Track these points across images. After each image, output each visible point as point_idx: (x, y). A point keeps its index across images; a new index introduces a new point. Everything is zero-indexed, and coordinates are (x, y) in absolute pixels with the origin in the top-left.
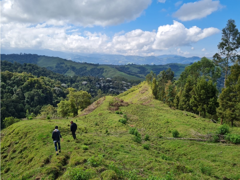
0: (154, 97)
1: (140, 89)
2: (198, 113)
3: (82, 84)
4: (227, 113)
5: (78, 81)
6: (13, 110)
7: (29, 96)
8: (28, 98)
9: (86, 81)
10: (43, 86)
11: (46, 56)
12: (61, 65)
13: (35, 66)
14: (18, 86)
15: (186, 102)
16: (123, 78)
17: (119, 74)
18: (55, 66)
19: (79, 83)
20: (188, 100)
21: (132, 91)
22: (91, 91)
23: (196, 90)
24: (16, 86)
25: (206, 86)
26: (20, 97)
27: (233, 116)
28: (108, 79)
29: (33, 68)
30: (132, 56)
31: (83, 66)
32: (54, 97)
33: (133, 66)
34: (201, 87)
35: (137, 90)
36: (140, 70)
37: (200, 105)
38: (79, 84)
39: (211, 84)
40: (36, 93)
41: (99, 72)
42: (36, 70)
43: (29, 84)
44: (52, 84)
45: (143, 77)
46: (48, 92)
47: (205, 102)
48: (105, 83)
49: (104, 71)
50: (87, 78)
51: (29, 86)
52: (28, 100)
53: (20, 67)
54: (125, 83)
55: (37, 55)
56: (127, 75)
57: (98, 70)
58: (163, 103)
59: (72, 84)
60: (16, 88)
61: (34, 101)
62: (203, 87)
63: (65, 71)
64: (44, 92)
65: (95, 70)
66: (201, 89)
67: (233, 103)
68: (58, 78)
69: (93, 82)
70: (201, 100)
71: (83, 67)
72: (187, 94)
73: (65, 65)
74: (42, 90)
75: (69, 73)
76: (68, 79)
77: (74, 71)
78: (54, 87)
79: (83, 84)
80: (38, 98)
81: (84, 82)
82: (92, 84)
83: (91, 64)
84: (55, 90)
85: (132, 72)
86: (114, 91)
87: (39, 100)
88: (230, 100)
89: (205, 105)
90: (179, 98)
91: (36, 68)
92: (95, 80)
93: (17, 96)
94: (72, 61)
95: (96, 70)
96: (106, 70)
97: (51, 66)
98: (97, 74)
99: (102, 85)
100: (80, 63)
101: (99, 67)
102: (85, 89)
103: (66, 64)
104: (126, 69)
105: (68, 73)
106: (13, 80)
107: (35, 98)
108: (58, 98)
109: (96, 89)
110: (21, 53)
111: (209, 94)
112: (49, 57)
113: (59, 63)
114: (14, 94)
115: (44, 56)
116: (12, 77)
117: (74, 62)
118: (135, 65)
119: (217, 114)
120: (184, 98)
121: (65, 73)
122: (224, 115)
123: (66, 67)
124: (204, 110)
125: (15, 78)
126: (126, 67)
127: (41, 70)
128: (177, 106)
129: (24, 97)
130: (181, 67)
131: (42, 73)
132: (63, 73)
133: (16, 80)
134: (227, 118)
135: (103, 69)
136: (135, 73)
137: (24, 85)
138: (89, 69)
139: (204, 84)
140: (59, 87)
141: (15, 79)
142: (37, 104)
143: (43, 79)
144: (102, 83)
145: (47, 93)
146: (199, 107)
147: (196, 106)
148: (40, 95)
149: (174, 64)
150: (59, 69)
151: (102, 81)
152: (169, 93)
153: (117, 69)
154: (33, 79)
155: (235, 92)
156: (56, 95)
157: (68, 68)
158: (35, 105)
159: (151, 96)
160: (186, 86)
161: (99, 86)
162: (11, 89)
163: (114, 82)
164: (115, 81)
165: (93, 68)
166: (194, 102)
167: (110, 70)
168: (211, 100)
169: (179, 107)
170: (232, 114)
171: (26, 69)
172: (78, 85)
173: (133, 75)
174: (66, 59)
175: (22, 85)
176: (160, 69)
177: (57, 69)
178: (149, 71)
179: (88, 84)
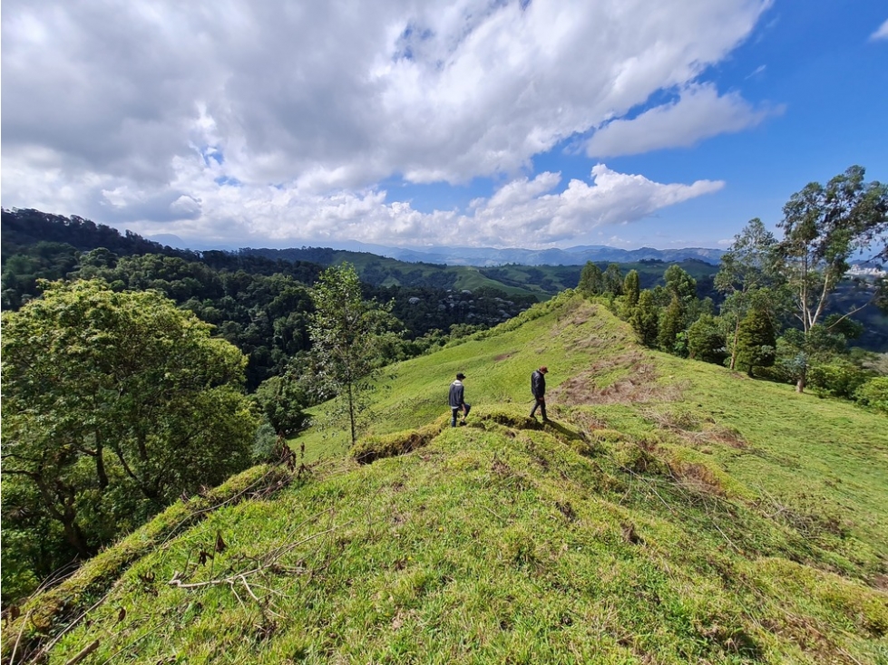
0: (639, 339)
3: (407, 302)
5: (400, 297)
7: (282, 327)
8: (280, 333)
9: (418, 295)
12: (374, 267)
16: (497, 291)
17: (487, 282)
18: (363, 271)
19: (402, 301)
22: (426, 319)
24: (256, 305)
26: (264, 330)
28: (464, 292)
29: (312, 270)
31: (416, 269)
33: (516, 267)
36: (530, 276)
38: (402, 303)
40: (297, 321)
41: (447, 280)
43: (284, 301)
45: (539, 289)
48: (458, 302)
49: (458, 277)
50: (419, 290)
51: (284, 304)
52: (281, 337)
53: (287, 268)
54: (502, 300)
56: (504, 285)
57: (445, 276)
60: (255, 309)
61: (292, 339)
63: (381, 279)
65: (438, 277)
69: (431, 300)
71: (416, 271)
73: (381, 267)
75: (389, 282)
77: (397, 278)
79: (412, 304)
80: (301, 332)
81: (413, 299)
82: (431, 303)
83: (431, 265)
85: (513, 280)
86: (479, 319)
87: (303, 337)
92: (436, 294)
93: (257, 328)
94: (394, 259)
95: (441, 276)
96: (460, 276)
98: (443, 285)
99: (452, 305)
100: (410, 263)
101: (446, 271)
102: (414, 313)
103: (383, 266)
104: (501, 274)
105: (386, 283)
106: (252, 291)
109: (438, 313)
113: (371, 263)
114: (251, 322)
117: (400, 262)
118: (519, 265)
121: (381, 282)
123: (384, 272)
125: (255, 286)
126: (502, 270)
129: (271, 331)
133: (257, 292)
135: (455, 274)
136: (521, 282)
137: (274, 301)
138: (427, 274)
144: (452, 300)
150: (370, 275)
151: (450, 296)
153: (482, 273)
154: (294, 289)
157: (387, 274)
161: (444, 307)
162: (245, 311)
163: (477, 299)
164: (480, 297)
165: (435, 272)
167: (469, 277)
173: (516, 286)
175: (269, 303)
176: (574, 273)
177: (366, 275)
178: (548, 278)
179: (422, 304)
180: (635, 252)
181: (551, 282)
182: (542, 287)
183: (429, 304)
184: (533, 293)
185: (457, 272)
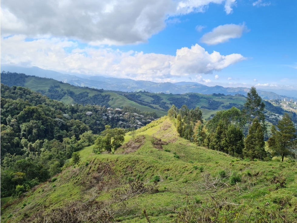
0: (179, 134)
1: (161, 125)
2: (227, 153)
3: (85, 114)
4: (250, 153)
5: (81, 111)
6: (9, 145)
7: (26, 128)
8: (25, 131)
9: (91, 110)
10: (43, 116)
11: (36, 76)
12: (56, 88)
13: (27, 90)
14: (12, 116)
15: (217, 142)
16: (135, 109)
17: (128, 103)
18: (48, 90)
19: (82, 113)
20: (219, 142)
21: (152, 127)
22: (96, 124)
23: (227, 134)
24: (10, 116)
25: (235, 131)
26: (15, 129)
27: (254, 155)
28: (117, 109)
29: (24, 93)
30: (144, 81)
31: (84, 91)
32: (56, 129)
33: (145, 94)
34: (231, 132)
35: (157, 125)
36: (153, 99)
37: (230, 146)
38: (82, 115)
39: (238, 130)
40: (35, 125)
41: (104, 99)
42: (28, 95)
43: (26, 114)
44: (52, 114)
45: (158, 108)
46: (49, 123)
47: (234, 144)
48: (114, 115)
49: (111, 98)
50: (92, 108)
51: (26, 115)
52: (25, 133)
53: (8, 91)
54: (137, 114)
55: (25, 74)
56: (138, 104)
57: (103, 97)
58: (189, 142)
59: (74, 113)
60: (10, 118)
61: (32, 134)
62: (232, 132)
63: (60, 97)
64: (44, 124)
65: (98, 97)
66: (231, 134)
67: (254, 146)
68: (56, 106)
69: (99, 113)
70: (231, 142)
71: (84, 93)
72: (218, 135)
73: (60, 88)
74: (42, 121)
75: (66, 99)
76: (68, 108)
77: (72, 97)
78: (55, 118)
79: (88, 115)
80: (37, 131)
81: (89, 113)
82: (98, 115)
83: (94, 90)
84: (56, 122)
85: (144, 102)
86: (124, 125)
87: (38, 133)
88: (252, 143)
89: (234, 146)
90: (209, 138)
91: (28, 93)
92: (101, 110)
93: (11, 128)
94: (69, 84)
95: (100, 97)
96: (112, 97)
97: (42, 89)
98: (101, 102)
99: (110, 117)
100: (80, 87)
101: (103, 94)
102: (90, 121)
103: (62, 88)
104: (137, 97)
106: (7, 108)
107: (33, 131)
108: (61, 131)
109: (103, 121)
110: (4, 71)
111: (237, 137)
112: (41, 78)
113: (53, 86)
114: (7, 125)
115: (34, 76)
116: (5, 104)
117: (73, 86)
118: (148, 92)
119: (243, 153)
120: (215, 139)
121: (61, 99)
122: (248, 154)
123: (63, 92)
124: (233, 150)
125: (8, 105)
126: (137, 95)
127: (34, 95)
128: (208, 145)
129: (19, 130)
130: (202, 98)
131: (36, 99)
132: (57, 99)
133: (10, 109)
134: (250, 156)
135: (109, 96)
136: (148, 103)
137: (20, 114)
138: (91, 95)
139: (233, 130)
140: (61, 118)
141: (8, 107)
142: (35, 138)
143: (41, 108)
144: (110, 114)
145: (47, 125)
146: (229, 147)
147: (227, 146)
148: (40, 127)
149: (194, 93)
150: (52, 93)
151: (109, 112)
152: (199, 133)
153: (126, 97)
154: (31, 108)
155: (255, 138)
156: (58, 128)
157: (65, 93)
158: (33, 139)
159: (175, 134)
160: (217, 129)
161: (106, 117)
162: (4, 118)
163: (124, 114)
164: (126, 113)
165: (96, 94)
166: (225, 143)
167: (118, 98)
168: (239, 142)
169: (210, 147)
170: (253, 154)
171: (16, 93)
173: (145, 105)
174: (63, 82)
175: (17, 114)
176: (178, 99)
177: (50, 94)
178: (164, 101)
179: (94, 115)
180: (212, 88)
181: (165, 103)
182: (160, 106)
183: (97, 116)
184: (155, 111)
185: (110, 95)
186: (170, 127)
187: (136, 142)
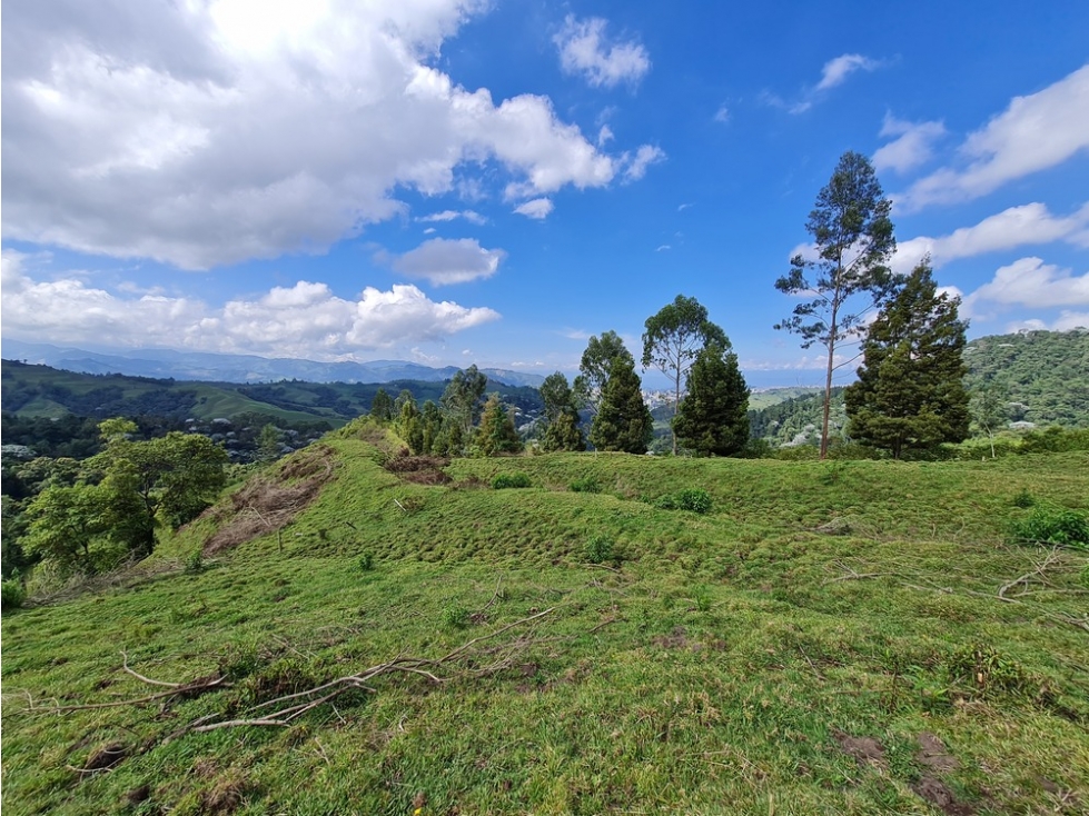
16: (270, 417)
17: (252, 406)
28: (216, 420)
30: (290, 360)
31: (107, 385)
33: (297, 385)
36: (318, 397)
41: (177, 403)
45: (332, 413)
49: (198, 399)
56: (280, 409)
57: (172, 397)
59: (59, 443)
63: (15, 403)
65: (158, 399)
71: (108, 389)
75: (39, 408)
76: (38, 429)
77: (61, 403)
83: (141, 380)
85: (294, 403)
92: (164, 426)
94: (50, 368)
95: (163, 397)
96: (203, 397)
100: (90, 376)
101: (175, 390)
103: (19, 379)
104: (274, 394)
105: (34, 408)
117: (62, 373)
118: (302, 382)
121: (16, 409)
123: (23, 390)
126: (276, 388)
130: (425, 388)
135: (193, 394)
136: (306, 404)
138: (132, 394)
151: (193, 428)
152: (497, 428)
153: (243, 393)
163: (240, 431)
164: (245, 427)
165: (151, 391)
167: (220, 398)
172: (86, 448)
173: (299, 410)
174: (22, 362)
178: (345, 398)
181: (348, 403)
182: (336, 410)
184: (324, 419)
185: (196, 392)
186: (383, 438)
187: (286, 478)
